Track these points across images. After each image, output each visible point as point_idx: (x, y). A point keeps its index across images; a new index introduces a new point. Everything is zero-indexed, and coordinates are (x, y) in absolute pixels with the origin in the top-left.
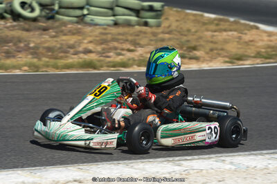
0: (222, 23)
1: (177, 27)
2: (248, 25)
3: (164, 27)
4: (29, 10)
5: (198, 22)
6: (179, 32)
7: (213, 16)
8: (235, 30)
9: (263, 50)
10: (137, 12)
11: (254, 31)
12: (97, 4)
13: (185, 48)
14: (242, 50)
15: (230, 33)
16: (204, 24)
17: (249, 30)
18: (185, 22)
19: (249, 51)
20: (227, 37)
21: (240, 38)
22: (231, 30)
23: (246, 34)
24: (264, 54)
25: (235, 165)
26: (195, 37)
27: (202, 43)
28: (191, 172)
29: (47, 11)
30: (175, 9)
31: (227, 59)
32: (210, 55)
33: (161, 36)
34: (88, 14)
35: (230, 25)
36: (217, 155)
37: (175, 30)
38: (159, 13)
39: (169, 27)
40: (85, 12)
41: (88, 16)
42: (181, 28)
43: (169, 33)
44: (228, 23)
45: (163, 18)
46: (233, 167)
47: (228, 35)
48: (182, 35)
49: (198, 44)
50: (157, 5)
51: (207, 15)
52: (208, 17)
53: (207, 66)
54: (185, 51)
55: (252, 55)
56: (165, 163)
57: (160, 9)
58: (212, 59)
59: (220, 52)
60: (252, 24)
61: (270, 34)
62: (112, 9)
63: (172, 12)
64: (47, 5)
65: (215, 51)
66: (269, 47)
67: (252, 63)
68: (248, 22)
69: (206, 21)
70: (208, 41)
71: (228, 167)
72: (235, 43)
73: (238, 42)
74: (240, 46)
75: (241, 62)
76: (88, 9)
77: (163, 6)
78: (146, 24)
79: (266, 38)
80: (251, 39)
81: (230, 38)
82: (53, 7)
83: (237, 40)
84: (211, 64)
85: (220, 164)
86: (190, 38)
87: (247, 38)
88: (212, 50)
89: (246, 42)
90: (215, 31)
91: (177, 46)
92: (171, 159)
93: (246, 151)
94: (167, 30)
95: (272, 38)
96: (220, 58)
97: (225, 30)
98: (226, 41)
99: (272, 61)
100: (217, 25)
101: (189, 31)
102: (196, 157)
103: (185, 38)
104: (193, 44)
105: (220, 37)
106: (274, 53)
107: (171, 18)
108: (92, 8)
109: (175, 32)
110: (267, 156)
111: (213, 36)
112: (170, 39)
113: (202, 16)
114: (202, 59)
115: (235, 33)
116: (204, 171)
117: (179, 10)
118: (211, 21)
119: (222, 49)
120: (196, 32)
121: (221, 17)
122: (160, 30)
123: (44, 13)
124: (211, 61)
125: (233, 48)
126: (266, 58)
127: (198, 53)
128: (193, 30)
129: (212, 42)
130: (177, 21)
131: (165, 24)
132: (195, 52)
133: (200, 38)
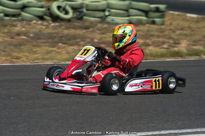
3: (167, 25)
4: (64, 12)
10: (146, 13)
12: (115, 7)
29: (78, 14)
34: (109, 15)
38: (163, 13)
39: (170, 24)
40: (107, 13)
41: (109, 17)
50: (162, 7)
57: (164, 10)
62: (127, 10)
64: (77, 8)
76: (109, 11)
78: (153, 23)
82: (82, 10)
108: (112, 10)
123: (75, 15)
131: (167, 22)
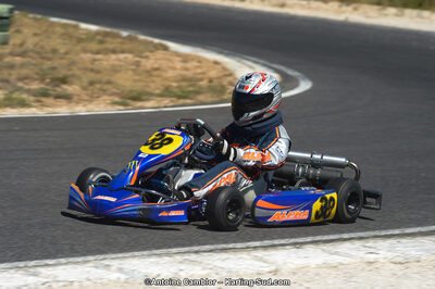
0: (109, 39)
1: (35, 45)
2: (152, 42)
3: (14, 45)
5: (70, 37)
6: (38, 53)
7: (93, 28)
8: (130, 52)
9: (175, 84)
11: (160, 54)
13: (48, 80)
14: (141, 84)
15: (122, 56)
16: (80, 40)
17: (152, 52)
18: (49, 37)
19: (152, 85)
20: (116, 63)
21: (137, 64)
22: (123, 52)
23: (147, 57)
24: (176, 90)
25: (126, 273)
26: (65, 62)
27: (77, 72)
28: (55, 285)
30: (31, 16)
31: (117, 99)
32: (89, 92)
33: (8, 59)
35: (122, 43)
36: (97, 257)
37: (32, 51)
38: (5, 21)
39: (22, 45)
42: (42, 47)
43: (22, 54)
44: (119, 40)
45: (12, 29)
46: (123, 277)
47: (119, 60)
48: (43, 58)
49: (70, 73)
50: (2, 8)
51: (84, 26)
52: (86, 30)
53: (84, 109)
54: (47, 84)
55: (158, 92)
56: (12, 271)
58: (92, 98)
59: (106, 87)
60: (156, 41)
61: (185, 58)
63: (26, 20)
65: (98, 86)
66: (184, 79)
67: (156, 105)
68: (150, 39)
69: (83, 37)
70: (86, 69)
71: (114, 276)
72: (130, 73)
73: (134, 70)
74: (137, 78)
75: (140, 104)
77: (11, 11)
79: (179, 65)
80: (156, 66)
81: (122, 63)
83: (134, 67)
84: (90, 107)
85: (101, 272)
86: (56, 63)
87: (148, 64)
88: (92, 83)
89: (148, 72)
90: (98, 53)
91: (36, 76)
92: (22, 264)
93: (144, 249)
94: (18, 50)
95: (189, 65)
96: (105, 97)
97: (114, 52)
98: (115, 70)
99: (188, 101)
100: (101, 42)
101: (54, 51)
102: (63, 260)
103: (48, 64)
104: (62, 73)
105: (105, 63)
106: (191, 89)
107: (26, 31)
109: (31, 54)
110: (178, 257)
111: (95, 60)
112: (23, 65)
113: (76, 27)
114: (75, 98)
115: (130, 56)
116: (76, 284)
117: (39, 16)
118: (91, 36)
119: (109, 83)
120: (66, 53)
121: (108, 30)
122: (7, 49)
124: (90, 101)
125: (126, 80)
126: (179, 97)
127: (69, 89)
128: (62, 51)
129: (92, 70)
130: (35, 35)
131: (15, 40)
132: (65, 87)
133: (73, 63)
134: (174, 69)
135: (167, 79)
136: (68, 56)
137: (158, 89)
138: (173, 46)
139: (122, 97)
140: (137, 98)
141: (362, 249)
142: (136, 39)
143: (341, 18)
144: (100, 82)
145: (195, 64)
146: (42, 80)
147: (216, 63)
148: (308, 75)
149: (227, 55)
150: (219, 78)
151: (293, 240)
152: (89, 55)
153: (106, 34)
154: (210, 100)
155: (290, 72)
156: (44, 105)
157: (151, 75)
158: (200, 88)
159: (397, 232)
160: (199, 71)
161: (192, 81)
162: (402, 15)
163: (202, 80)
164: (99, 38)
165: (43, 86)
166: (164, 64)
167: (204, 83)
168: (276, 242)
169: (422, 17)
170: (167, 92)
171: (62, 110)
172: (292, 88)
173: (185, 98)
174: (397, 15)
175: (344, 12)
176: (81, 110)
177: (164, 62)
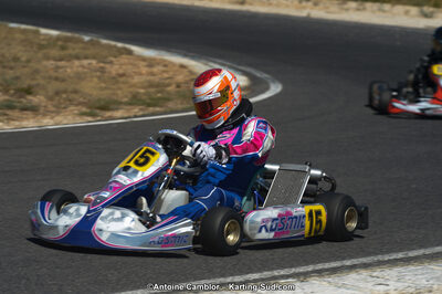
134: (141, 74)
135: (134, 86)
136: (31, 64)
137: (126, 96)
138: (137, 49)
139: (90, 108)
140: (105, 108)
141: (370, 279)
142: (99, 43)
143: (303, 14)
144: (65, 92)
145: (161, 68)
146: (6, 91)
147: (182, 66)
148: (278, 78)
149: (193, 58)
150: (186, 82)
151: (293, 270)
152: (52, 62)
153: (67, 40)
154: (180, 107)
155: (258, 74)
156: (10, 119)
157: (117, 82)
158: (168, 93)
159: (400, 255)
160: (166, 75)
161: (160, 86)
162: (364, 9)
163: (169, 85)
164: (60, 43)
165: (7, 97)
166: (129, 69)
167: (171, 89)
168: (276, 273)
169: (384, 11)
170: (135, 100)
171: (30, 124)
172: (263, 92)
173: (154, 106)
174: (358, 10)
175: (304, 8)
176: (49, 123)
177: (130, 67)
